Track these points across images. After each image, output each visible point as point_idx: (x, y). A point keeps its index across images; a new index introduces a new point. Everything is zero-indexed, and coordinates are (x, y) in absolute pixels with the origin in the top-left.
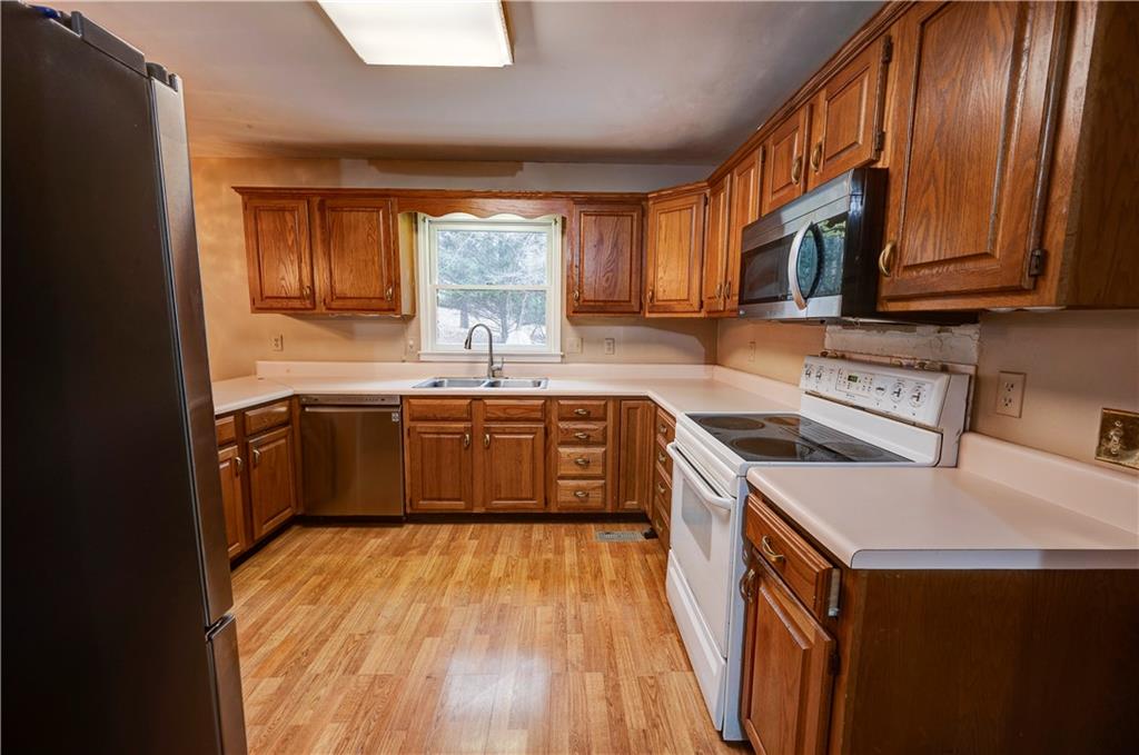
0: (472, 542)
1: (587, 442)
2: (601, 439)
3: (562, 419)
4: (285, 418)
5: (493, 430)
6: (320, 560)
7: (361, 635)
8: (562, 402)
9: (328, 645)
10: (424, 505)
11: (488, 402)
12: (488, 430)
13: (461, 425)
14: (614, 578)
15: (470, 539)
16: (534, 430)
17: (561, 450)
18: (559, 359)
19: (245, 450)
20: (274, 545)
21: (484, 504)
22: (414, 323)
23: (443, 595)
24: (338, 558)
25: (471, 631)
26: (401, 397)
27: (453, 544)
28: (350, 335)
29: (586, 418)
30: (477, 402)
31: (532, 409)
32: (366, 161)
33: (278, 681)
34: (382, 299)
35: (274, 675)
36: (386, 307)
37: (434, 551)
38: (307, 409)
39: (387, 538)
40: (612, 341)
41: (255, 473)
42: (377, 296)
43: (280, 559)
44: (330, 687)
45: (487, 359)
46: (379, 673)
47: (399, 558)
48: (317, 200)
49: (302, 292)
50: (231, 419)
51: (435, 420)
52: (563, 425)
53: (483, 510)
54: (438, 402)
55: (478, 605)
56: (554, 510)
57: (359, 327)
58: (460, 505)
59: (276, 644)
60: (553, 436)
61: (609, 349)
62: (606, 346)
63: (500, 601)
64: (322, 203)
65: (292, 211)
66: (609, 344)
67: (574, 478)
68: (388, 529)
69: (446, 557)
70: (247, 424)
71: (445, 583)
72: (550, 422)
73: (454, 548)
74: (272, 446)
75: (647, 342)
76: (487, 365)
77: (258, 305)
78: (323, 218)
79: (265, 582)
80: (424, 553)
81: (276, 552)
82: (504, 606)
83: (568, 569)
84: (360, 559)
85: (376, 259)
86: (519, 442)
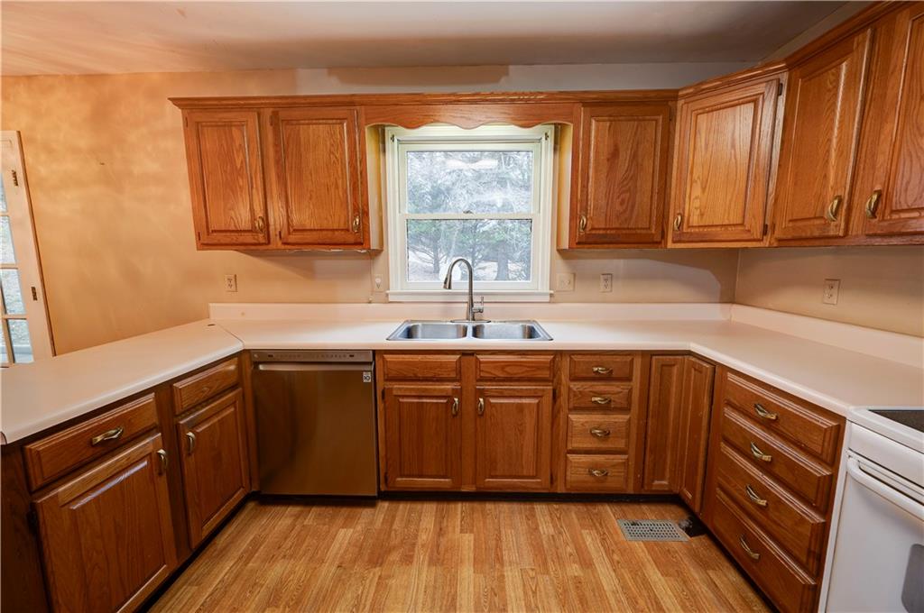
0: (465, 536)
1: (606, 408)
2: (625, 404)
3: (574, 379)
4: (233, 380)
5: (489, 393)
6: (277, 570)
8: (575, 358)
10: (402, 482)
11: (482, 358)
12: (481, 393)
13: (449, 387)
15: (462, 531)
16: (540, 394)
17: (573, 417)
18: (547, 299)
19: (173, 438)
21: (474, 483)
22: (381, 258)
24: (300, 567)
26: (374, 351)
27: (443, 541)
28: (310, 273)
29: (608, 378)
30: (468, 357)
31: (538, 367)
32: (325, 71)
34: (348, 230)
36: (352, 240)
37: (421, 556)
38: (261, 367)
39: (359, 528)
40: (609, 277)
41: (190, 463)
42: (342, 227)
43: (226, 568)
45: (466, 299)
47: (378, 571)
48: (268, 112)
49: (253, 225)
50: (150, 398)
51: (416, 379)
52: (576, 386)
53: (472, 489)
54: (419, 358)
56: (561, 489)
57: (321, 264)
58: (445, 483)
60: (563, 400)
61: (606, 286)
62: (602, 283)
64: (275, 114)
65: (240, 126)
66: (606, 280)
67: (587, 452)
68: (359, 510)
69: (440, 570)
70: (177, 398)
72: (559, 383)
73: (446, 551)
74: (215, 420)
75: (651, 277)
76: (466, 305)
77: (205, 239)
78: (276, 133)
80: (408, 559)
81: (223, 553)
84: (327, 571)
85: (340, 182)
86: (520, 408)
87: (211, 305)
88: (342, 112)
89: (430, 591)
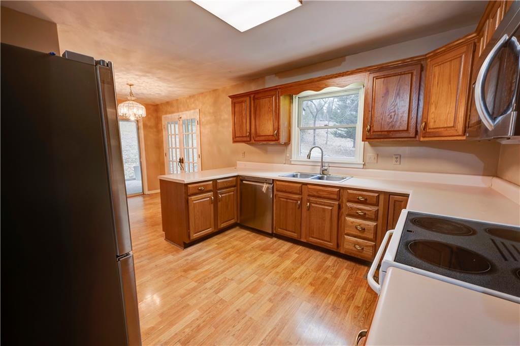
0: (296, 255)
1: (364, 217)
2: (373, 216)
3: (349, 201)
4: (234, 184)
5: (311, 201)
6: (236, 243)
7: (229, 279)
8: (350, 191)
9: (217, 278)
10: (280, 231)
11: (309, 186)
12: (309, 201)
13: (297, 196)
14: (360, 305)
15: (296, 253)
16: (333, 205)
17: (348, 219)
18: (362, 166)
19: (216, 195)
20: (227, 233)
21: (306, 238)
22: (289, 147)
23: (267, 276)
24: (242, 244)
25: (267, 298)
26: (273, 180)
27: (287, 253)
28: (266, 152)
29: (365, 202)
30: (305, 186)
31: (332, 193)
32: (274, 75)
33: (196, 284)
34: (273, 135)
35: (196, 282)
36: (274, 139)
37: (277, 253)
38: (244, 182)
39: (263, 242)
40: (399, 157)
41: (219, 204)
42: (271, 134)
43: (226, 238)
44: (206, 295)
45: (320, 164)
46: (224, 299)
47: (262, 252)
48: (252, 96)
49: (247, 135)
50: (211, 182)
51: (285, 192)
52: (349, 204)
53: (305, 241)
54: (291, 184)
55: (278, 287)
56: (342, 251)
57: (270, 148)
58: (295, 235)
59: (204, 270)
60: (343, 210)
61: (396, 161)
62: (394, 160)
63: (288, 290)
64: (254, 96)
65: (245, 101)
66: (397, 158)
67: (355, 236)
68: (266, 238)
69: (280, 258)
70: (218, 185)
71: (271, 270)
72: (342, 202)
73: (286, 255)
74: (227, 194)
75: (427, 157)
76: (320, 167)
77: (235, 140)
78: (254, 103)
79: (216, 245)
80: (272, 253)
81: (226, 235)
82: (289, 293)
83: (334, 288)
84: (249, 247)
85: (271, 118)
86: (324, 210)
87: (238, 162)
88: (272, 93)
89: (273, 261)
